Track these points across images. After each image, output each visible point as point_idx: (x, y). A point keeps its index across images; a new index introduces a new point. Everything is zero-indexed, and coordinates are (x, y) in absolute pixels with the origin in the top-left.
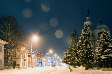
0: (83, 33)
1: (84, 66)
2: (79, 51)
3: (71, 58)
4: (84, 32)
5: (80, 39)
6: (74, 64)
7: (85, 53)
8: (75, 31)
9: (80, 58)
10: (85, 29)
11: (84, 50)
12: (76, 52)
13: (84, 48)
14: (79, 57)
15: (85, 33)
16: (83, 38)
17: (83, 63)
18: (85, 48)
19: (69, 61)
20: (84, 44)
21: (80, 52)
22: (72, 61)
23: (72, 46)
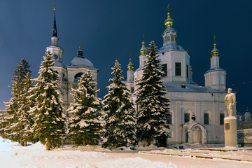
0: (42, 69)
1: (43, 142)
2: (32, 109)
3: (15, 125)
4: (45, 69)
5: (35, 83)
6: (22, 139)
7: (47, 113)
8: (24, 61)
9: (35, 124)
10: (47, 63)
11: (44, 108)
12: (26, 109)
13: (44, 102)
14: (33, 123)
15: (47, 70)
16: (43, 81)
17: (42, 136)
18: (46, 104)
19: (9, 131)
20: (44, 94)
21: (36, 112)
22: (16, 131)
23: (17, 96)
